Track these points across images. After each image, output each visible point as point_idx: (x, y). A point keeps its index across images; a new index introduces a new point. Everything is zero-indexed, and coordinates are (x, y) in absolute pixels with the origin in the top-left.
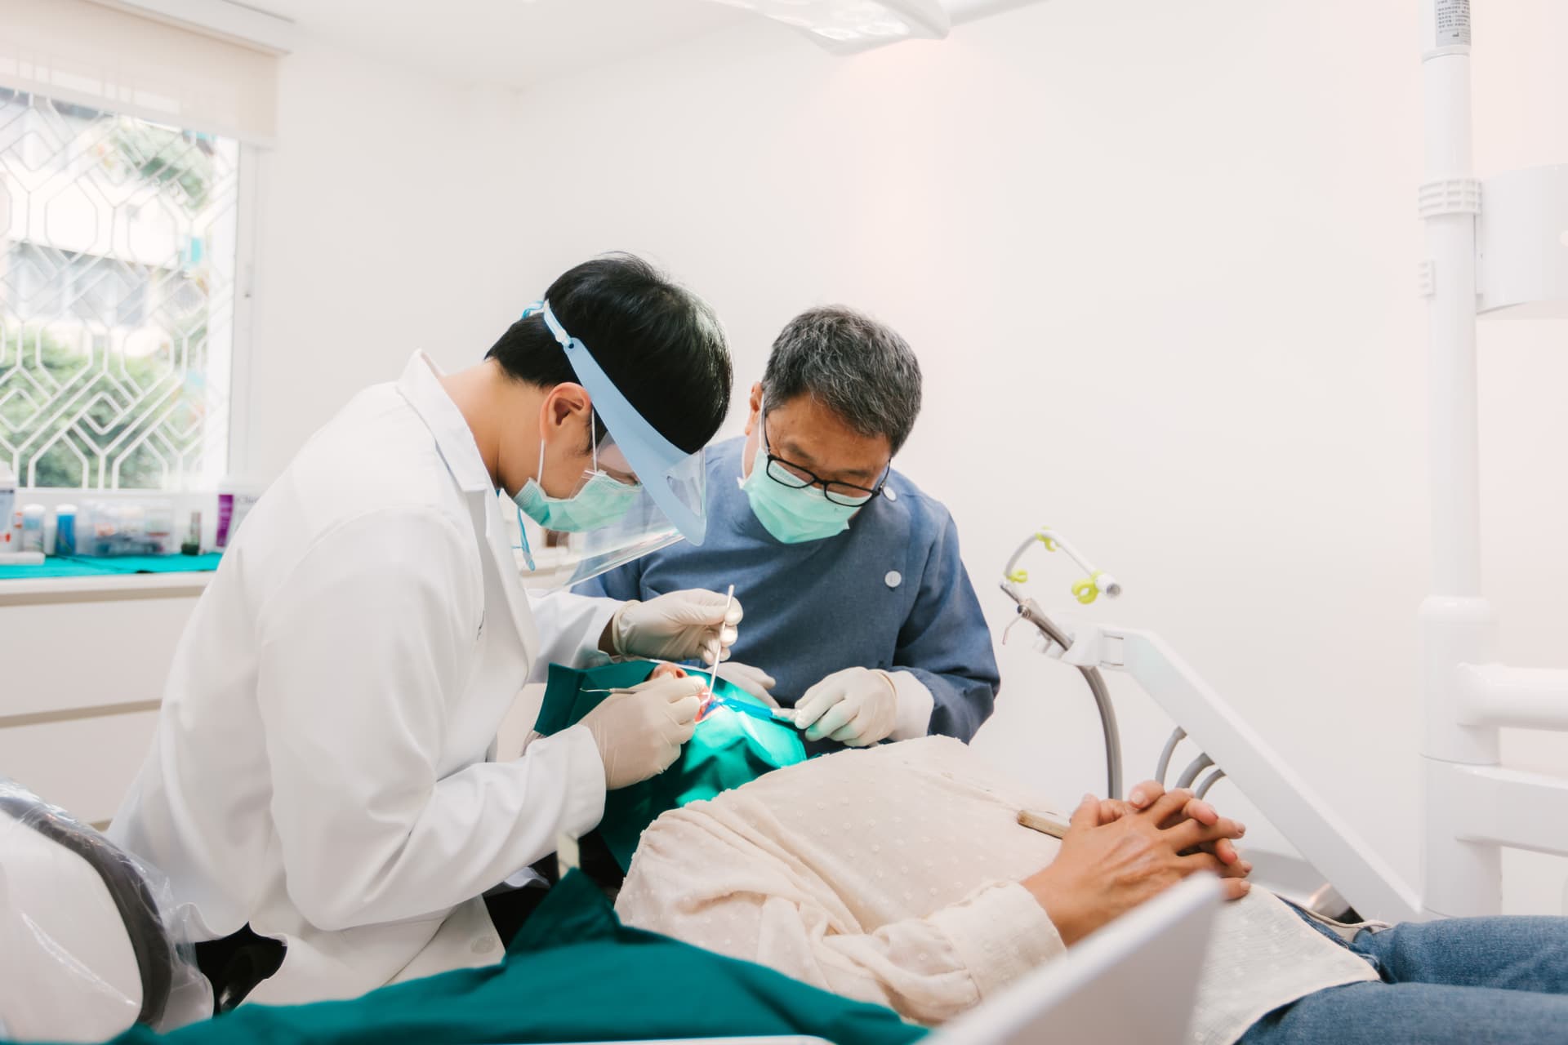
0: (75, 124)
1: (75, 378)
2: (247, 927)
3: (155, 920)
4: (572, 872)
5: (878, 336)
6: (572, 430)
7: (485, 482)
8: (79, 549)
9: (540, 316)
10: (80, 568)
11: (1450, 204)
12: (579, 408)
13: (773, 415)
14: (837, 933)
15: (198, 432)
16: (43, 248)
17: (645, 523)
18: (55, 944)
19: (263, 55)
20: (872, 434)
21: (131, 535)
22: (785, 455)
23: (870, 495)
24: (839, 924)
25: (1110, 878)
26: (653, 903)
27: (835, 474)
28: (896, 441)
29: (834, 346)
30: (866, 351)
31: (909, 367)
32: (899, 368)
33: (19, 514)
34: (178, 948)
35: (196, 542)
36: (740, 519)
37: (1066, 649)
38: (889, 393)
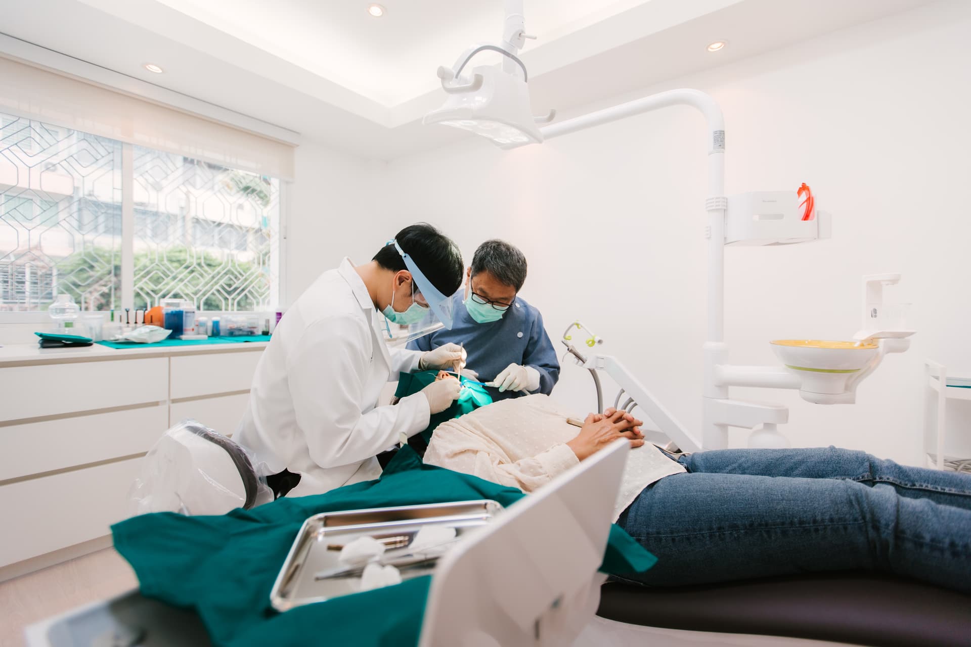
0: (215, 172)
1: (218, 269)
2: (286, 469)
3: (250, 468)
4: (405, 445)
5: (511, 250)
6: (404, 287)
7: (371, 305)
8: (222, 334)
9: (394, 245)
10: (223, 341)
11: (716, 206)
12: (408, 279)
13: (474, 278)
14: (503, 463)
15: (269, 288)
16: (204, 220)
17: (431, 322)
18: (211, 479)
19: (289, 147)
20: (509, 285)
21: (242, 328)
22: (478, 292)
23: (508, 307)
24: (503, 460)
25: (597, 441)
26: (437, 455)
27: (496, 299)
28: (518, 287)
29: (496, 254)
30: (507, 255)
31: (522, 262)
32: (519, 262)
33: (197, 321)
34: (260, 478)
35: (268, 330)
36: (465, 317)
37: (584, 363)
38: (514, 270)
